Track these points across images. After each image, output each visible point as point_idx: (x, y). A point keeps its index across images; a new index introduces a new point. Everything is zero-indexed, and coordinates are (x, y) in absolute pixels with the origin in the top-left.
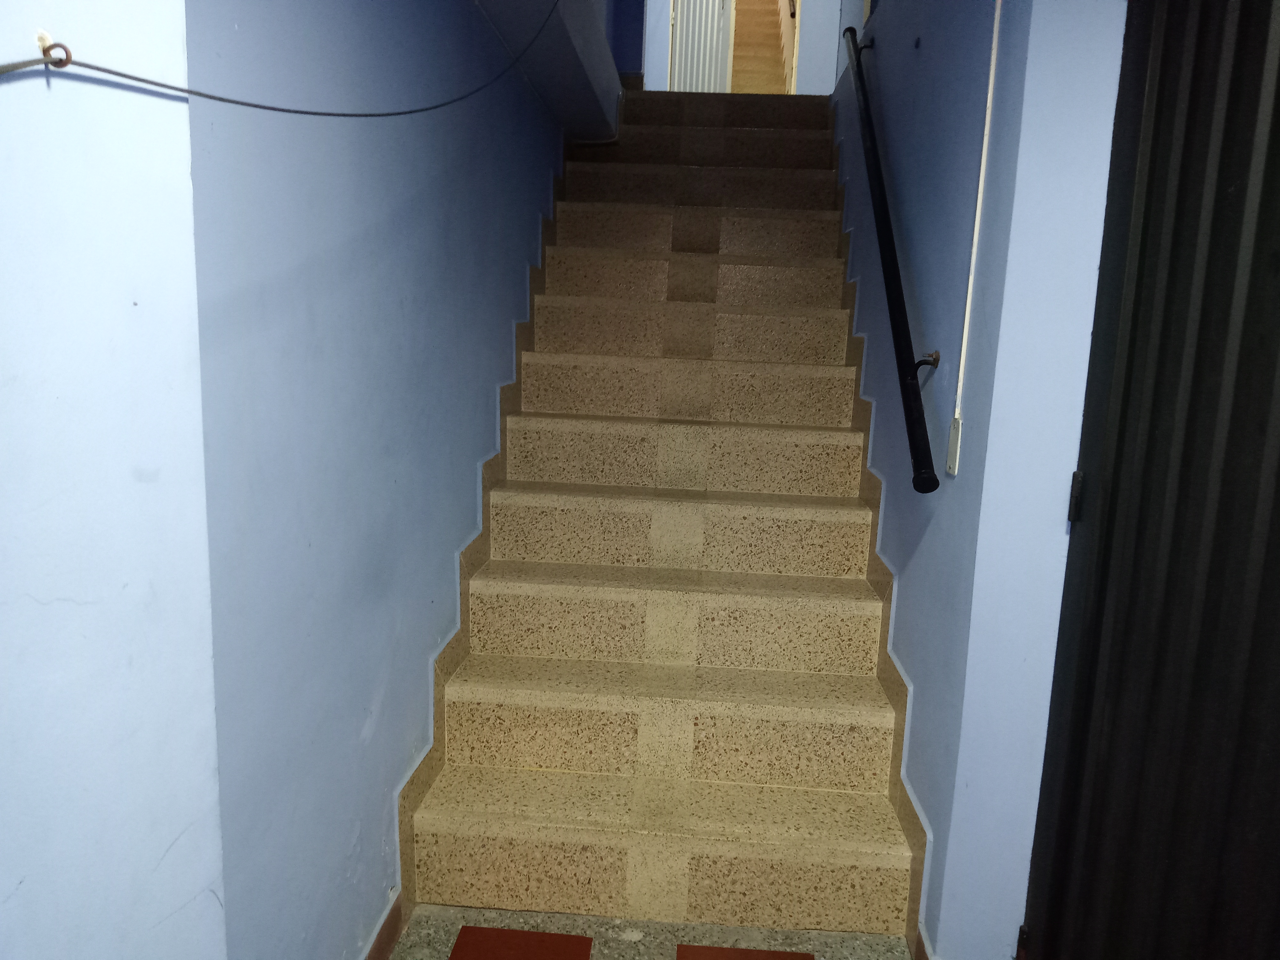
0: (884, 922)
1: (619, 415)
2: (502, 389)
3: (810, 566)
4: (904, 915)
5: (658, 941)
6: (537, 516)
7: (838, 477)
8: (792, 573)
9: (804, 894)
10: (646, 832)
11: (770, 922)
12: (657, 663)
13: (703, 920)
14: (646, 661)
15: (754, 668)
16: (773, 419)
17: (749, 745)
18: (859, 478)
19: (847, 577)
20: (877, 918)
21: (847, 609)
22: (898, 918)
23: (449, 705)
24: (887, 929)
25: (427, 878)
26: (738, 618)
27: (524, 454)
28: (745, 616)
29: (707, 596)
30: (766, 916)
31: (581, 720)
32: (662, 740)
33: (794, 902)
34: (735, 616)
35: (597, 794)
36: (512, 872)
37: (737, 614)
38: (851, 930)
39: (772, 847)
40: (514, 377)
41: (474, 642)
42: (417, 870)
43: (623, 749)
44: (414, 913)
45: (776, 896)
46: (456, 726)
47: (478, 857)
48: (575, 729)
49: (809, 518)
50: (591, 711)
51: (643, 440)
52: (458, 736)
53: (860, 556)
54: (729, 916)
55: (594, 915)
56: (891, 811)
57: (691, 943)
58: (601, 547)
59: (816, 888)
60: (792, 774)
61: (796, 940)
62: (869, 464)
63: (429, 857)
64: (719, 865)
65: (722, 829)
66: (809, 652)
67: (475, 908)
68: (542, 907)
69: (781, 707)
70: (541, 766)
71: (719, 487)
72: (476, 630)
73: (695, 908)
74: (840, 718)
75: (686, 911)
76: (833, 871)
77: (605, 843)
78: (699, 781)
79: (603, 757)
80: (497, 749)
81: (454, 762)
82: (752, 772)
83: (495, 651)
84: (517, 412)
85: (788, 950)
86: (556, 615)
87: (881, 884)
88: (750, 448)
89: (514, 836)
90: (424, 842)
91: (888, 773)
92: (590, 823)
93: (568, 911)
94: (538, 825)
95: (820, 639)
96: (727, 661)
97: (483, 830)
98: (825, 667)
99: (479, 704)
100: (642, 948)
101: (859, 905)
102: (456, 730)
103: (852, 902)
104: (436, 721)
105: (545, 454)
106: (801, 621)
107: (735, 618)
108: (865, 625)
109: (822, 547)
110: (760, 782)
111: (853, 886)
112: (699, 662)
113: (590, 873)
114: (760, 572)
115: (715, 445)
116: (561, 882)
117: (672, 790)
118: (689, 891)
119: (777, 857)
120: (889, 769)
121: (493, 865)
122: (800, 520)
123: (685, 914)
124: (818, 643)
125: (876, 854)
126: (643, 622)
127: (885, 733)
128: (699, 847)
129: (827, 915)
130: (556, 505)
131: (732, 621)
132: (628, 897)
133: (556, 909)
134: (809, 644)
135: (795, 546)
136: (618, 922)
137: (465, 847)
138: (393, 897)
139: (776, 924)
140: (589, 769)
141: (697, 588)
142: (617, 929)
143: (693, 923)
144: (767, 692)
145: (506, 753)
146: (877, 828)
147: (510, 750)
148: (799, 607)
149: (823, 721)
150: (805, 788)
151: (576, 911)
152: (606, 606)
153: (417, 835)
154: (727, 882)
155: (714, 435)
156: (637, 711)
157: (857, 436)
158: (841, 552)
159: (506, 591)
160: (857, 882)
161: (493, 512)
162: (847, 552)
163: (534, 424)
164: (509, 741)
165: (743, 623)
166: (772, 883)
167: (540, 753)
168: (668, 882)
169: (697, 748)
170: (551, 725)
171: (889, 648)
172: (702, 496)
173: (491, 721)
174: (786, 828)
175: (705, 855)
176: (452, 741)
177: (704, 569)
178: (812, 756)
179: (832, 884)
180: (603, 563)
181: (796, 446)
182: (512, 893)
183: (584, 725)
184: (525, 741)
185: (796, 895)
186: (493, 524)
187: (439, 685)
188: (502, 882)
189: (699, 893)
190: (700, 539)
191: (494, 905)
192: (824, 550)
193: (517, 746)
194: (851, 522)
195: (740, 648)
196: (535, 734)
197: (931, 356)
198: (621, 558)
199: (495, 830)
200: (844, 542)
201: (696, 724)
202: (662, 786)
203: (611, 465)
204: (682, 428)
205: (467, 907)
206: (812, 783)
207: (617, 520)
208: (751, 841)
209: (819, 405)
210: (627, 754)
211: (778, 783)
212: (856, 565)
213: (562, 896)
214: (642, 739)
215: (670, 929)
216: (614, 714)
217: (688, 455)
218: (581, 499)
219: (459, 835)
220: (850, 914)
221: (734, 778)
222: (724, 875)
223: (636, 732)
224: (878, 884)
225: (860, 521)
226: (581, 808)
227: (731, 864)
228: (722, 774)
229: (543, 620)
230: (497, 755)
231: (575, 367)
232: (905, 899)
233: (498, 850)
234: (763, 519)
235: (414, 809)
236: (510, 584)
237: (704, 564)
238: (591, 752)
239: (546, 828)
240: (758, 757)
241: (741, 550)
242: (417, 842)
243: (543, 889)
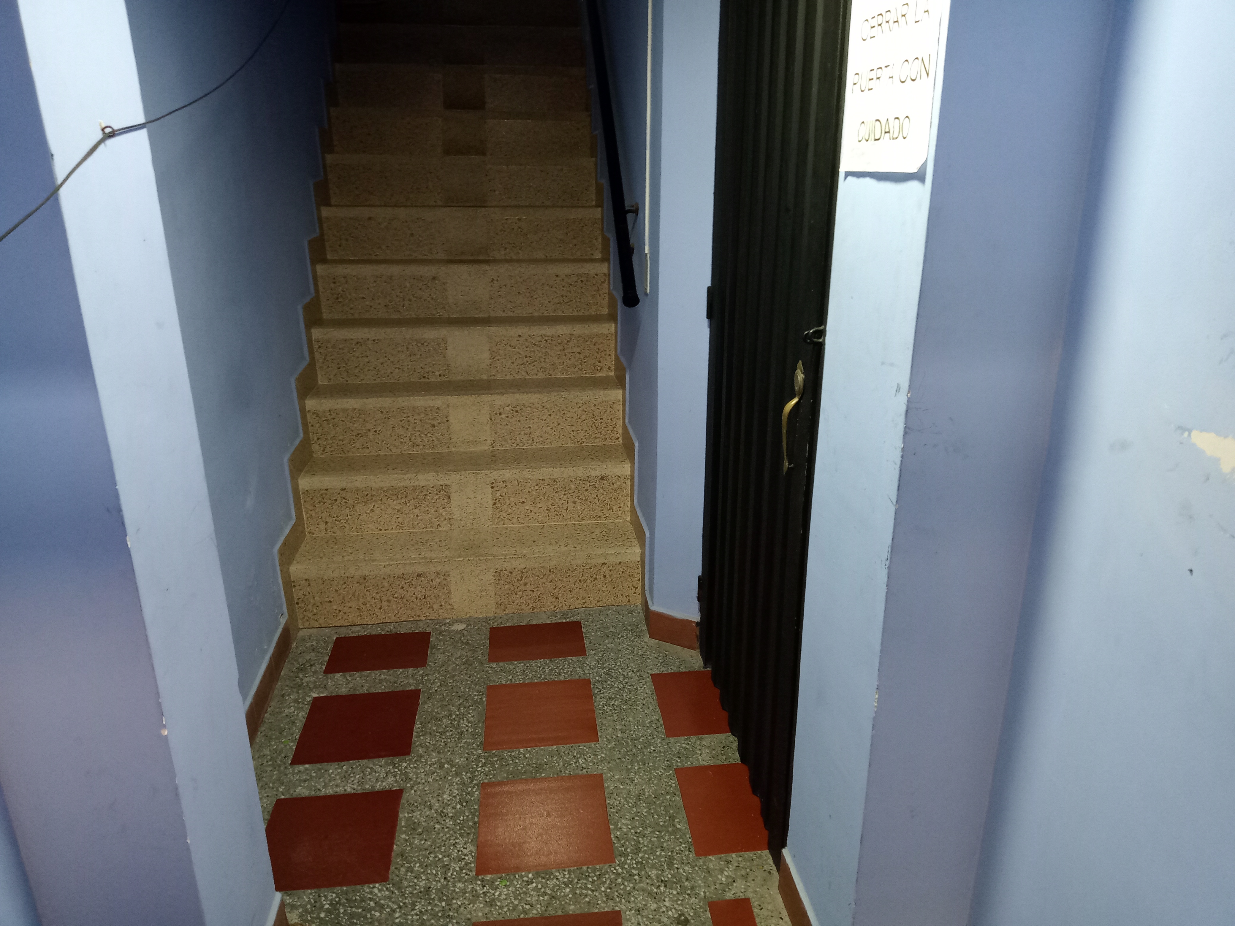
0: (626, 597)
1: (413, 257)
2: (310, 242)
3: (572, 369)
4: (639, 591)
5: (476, 627)
6: (353, 346)
7: (591, 298)
8: (559, 376)
9: (573, 586)
10: (462, 559)
11: (552, 607)
12: (462, 450)
13: (507, 612)
14: (453, 449)
15: (534, 447)
16: (540, 255)
17: (532, 498)
18: (607, 299)
19: (600, 374)
20: (622, 595)
21: (597, 397)
22: (635, 593)
23: (303, 493)
24: (629, 601)
25: (305, 611)
26: (519, 412)
27: (335, 296)
28: (524, 409)
29: (495, 397)
30: (549, 603)
31: (407, 493)
32: (468, 501)
33: (566, 592)
34: (516, 410)
35: (424, 542)
36: (368, 598)
37: (518, 408)
38: (605, 605)
39: (549, 558)
40: (318, 230)
41: (315, 447)
42: (297, 606)
43: (441, 511)
44: (298, 634)
45: (555, 589)
46: (311, 508)
47: (341, 591)
48: (403, 501)
49: (568, 332)
50: (414, 486)
51: (434, 278)
52: (314, 515)
53: (608, 358)
54: (524, 607)
55: (431, 619)
56: (630, 528)
57: (499, 626)
58: (409, 367)
59: (580, 580)
60: (563, 514)
61: (570, 615)
62: (611, 288)
63: (305, 595)
64: (514, 575)
65: (514, 551)
66: (573, 431)
67: (344, 626)
68: (393, 619)
69: (552, 469)
70: (381, 530)
71: (500, 314)
72: (315, 438)
73: (501, 605)
74: (593, 472)
75: (494, 608)
76: (591, 568)
77: (433, 569)
78: (499, 526)
79: (427, 518)
80: (345, 521)
81: (313, 534)
82: (536, 516)
83: (333, 453)
84: (324, 261)
85: (564, 621)
86: (379, 421)
87: (623, 572)
88: (520, 280)
89: (367, 573)
90: (300, 585)
91: (629, 506)
92: (422, 558)
93: (412, 619)
94: (383, 564)
95: (580, 421)
96: (514, 443)
97: (343, 572)
98: (585, 440)
99: (327, 490)
100: (465, 633)
101: (610, 589)
102: (311, 511)
103: (605, 586)
104: (295, 505)
105: (354, 295)
106: (565, 408)
107: (517, 411)
108: (611, 407)
109: (580, 353)
110: (541, 522)
111: (605, 576)
112: (493, 446)
113: (425, 591)
114: (535, 377)
115: (493, 279)
116: (405, 600)
117: (479, 534)
118: (495, 594)
119: (553, 563)
120: (629, 503)
121: (354, 595)
122: (562, 335)
123: (493, 609)
124: (579, 423)
125: (618, 554)
126: (447, 421)
127: (625, 478)
128: (499, 564)
129: (589, 597)
130: (368, 336)
131: (515, 414)
132: (453, 604)
133: (403, 619)
134: (572, 425)
135: (559, 355)
136: (448, 621)
137: (331, 585)
138: (283, 621)
139: (556, 608)
140: (417, 527)
141: (486, 391)
142: (448, 625)
143: (500, 615)
144: (542, 461)
145: (353, 523)
146: (620, 539)
147: (356, 521)
148: (563, 399)
149: (582, 475)
150: (573, 522)
151: (417, 618)
152: (417, 411)
153: (294, 582)
154: (521, 585)
155: (491, 271)
156: (448, 483)
157: (602, 265)
158: (594, 357)
159: (336, 407)
160: (607, 572)
161: (316, 346)
162: (599, 356)
163: (341, 270)
164: (354, 514)
165: (523, 414)
166: (551, 582)
167: (379, 520)
168: (481, 590)
169: (495, 504)
170: (385, 499)
171: (627, 421)
172: (487, 321)
173: (338, 502)
174: (559, 546)
175: (504, 569)
176: (309, 519)
177: (492, 378)
178: (576, 500)
179: (591, 576)
180: (412, 380)
181: (557, 276)
182: (370, 612)
183: (410, 497)
184: (366, 513)
185: (567, 588)
186: (317, 355)
187: (294, 478)
188: (362, 606)
189: (502, 594)
190: (487, 355)
191: (358, 622)
192: (582, 356)
193: (361, 517)
194: (600, 333)
195: (522, 433)
196: (373, 507)
197: (633, 206)
198: (426, 375)
199: (352, 571)
200: (595, 348)
201: (492, 488)
202: (472, 532)
203: (410, 300)
204: (464, 268)
205: (338, 626)
206: (578, 519)
207: (419, 345)
208: (534, 556)
209: (575, 241)
210: (444, 514)
211: (554, 521)
212: (606, 365)
213: (407, 610)
214: (454, 502)
215: (484, 620)
216: (431, 487)
217: (472, 289)
218: (389, 330)
219: (325, 578)
220: (604, 594)
221: (523, 522)
222: (518, 580)
223: (449, 497)
224: (621, 573)
225: (606, 332)
226: (414, 551)
227: (522, 573)
228: (515, 520)
229: (369, 426)
230: (346, 525)
231: (370, 218)
232: (639, 580)
233: (356, 585)
234: (533, 335)
235: (289, 563)
236: (340, 401)
237: (492, 374)
238: (417, 516)
239: (389, 565)
240: (539, 505)
241: (519, 361)
242: (295, 586)
243: (392, 606)
